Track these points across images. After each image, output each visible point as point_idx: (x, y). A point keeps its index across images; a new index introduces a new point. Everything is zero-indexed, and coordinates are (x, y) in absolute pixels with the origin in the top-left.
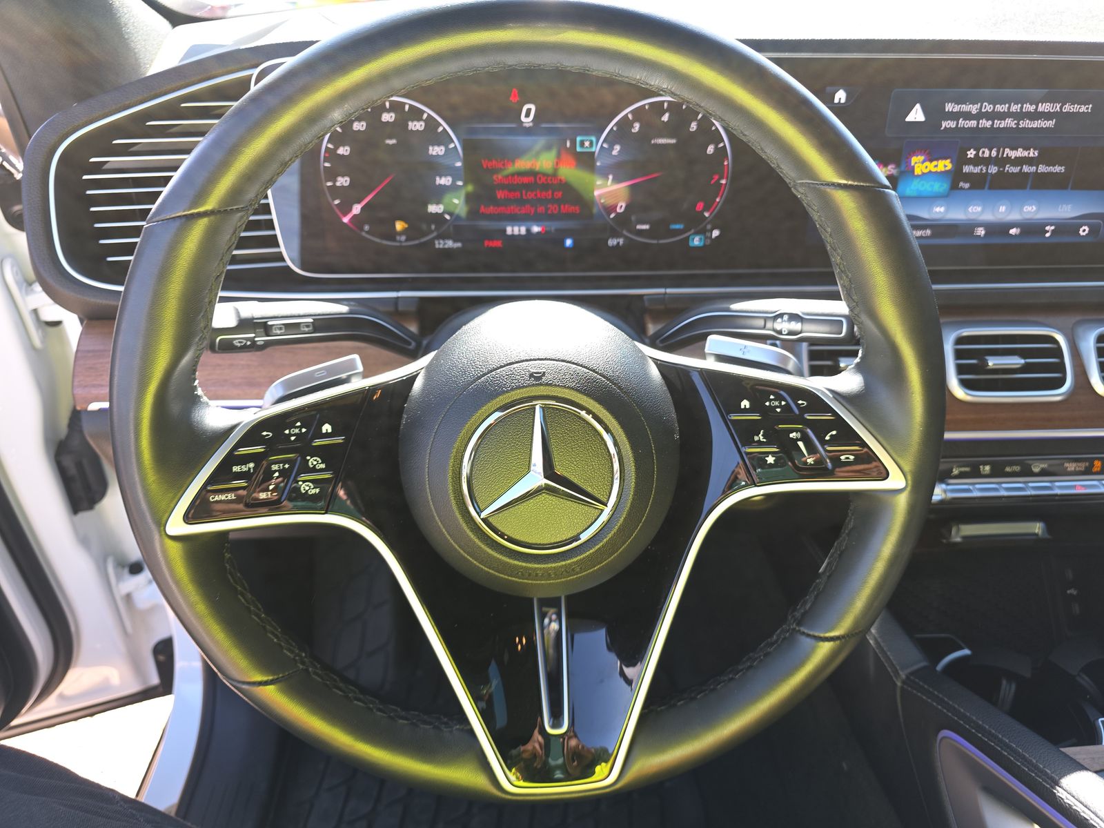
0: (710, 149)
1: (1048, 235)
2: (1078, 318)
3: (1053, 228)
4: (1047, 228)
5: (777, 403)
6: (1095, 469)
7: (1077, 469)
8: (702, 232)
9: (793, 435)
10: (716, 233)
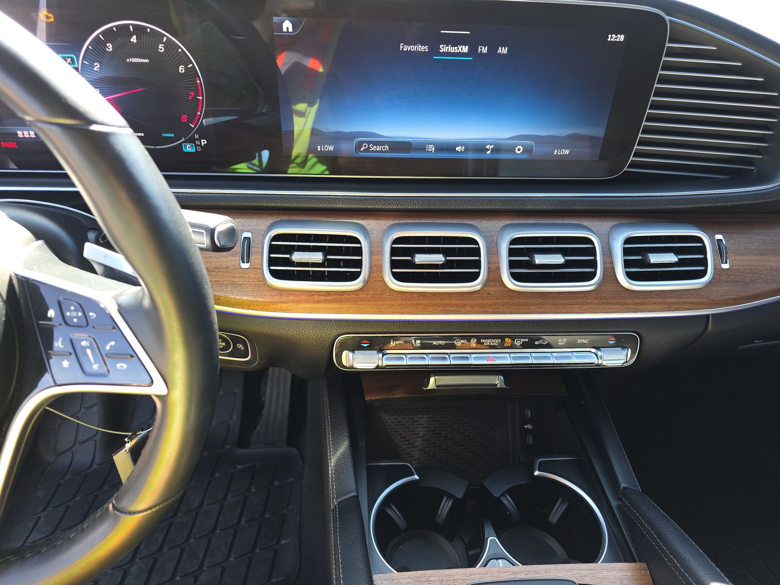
0: (181, 69)
1: (489, 152)
2: (508, 222)
3: (492, 146)
4: (488, 147)
5: (75, 314)
6: (506, 345)
7: (492, 344)
8: (192, 140)
9: (84, 343)
10: (204, 142)
